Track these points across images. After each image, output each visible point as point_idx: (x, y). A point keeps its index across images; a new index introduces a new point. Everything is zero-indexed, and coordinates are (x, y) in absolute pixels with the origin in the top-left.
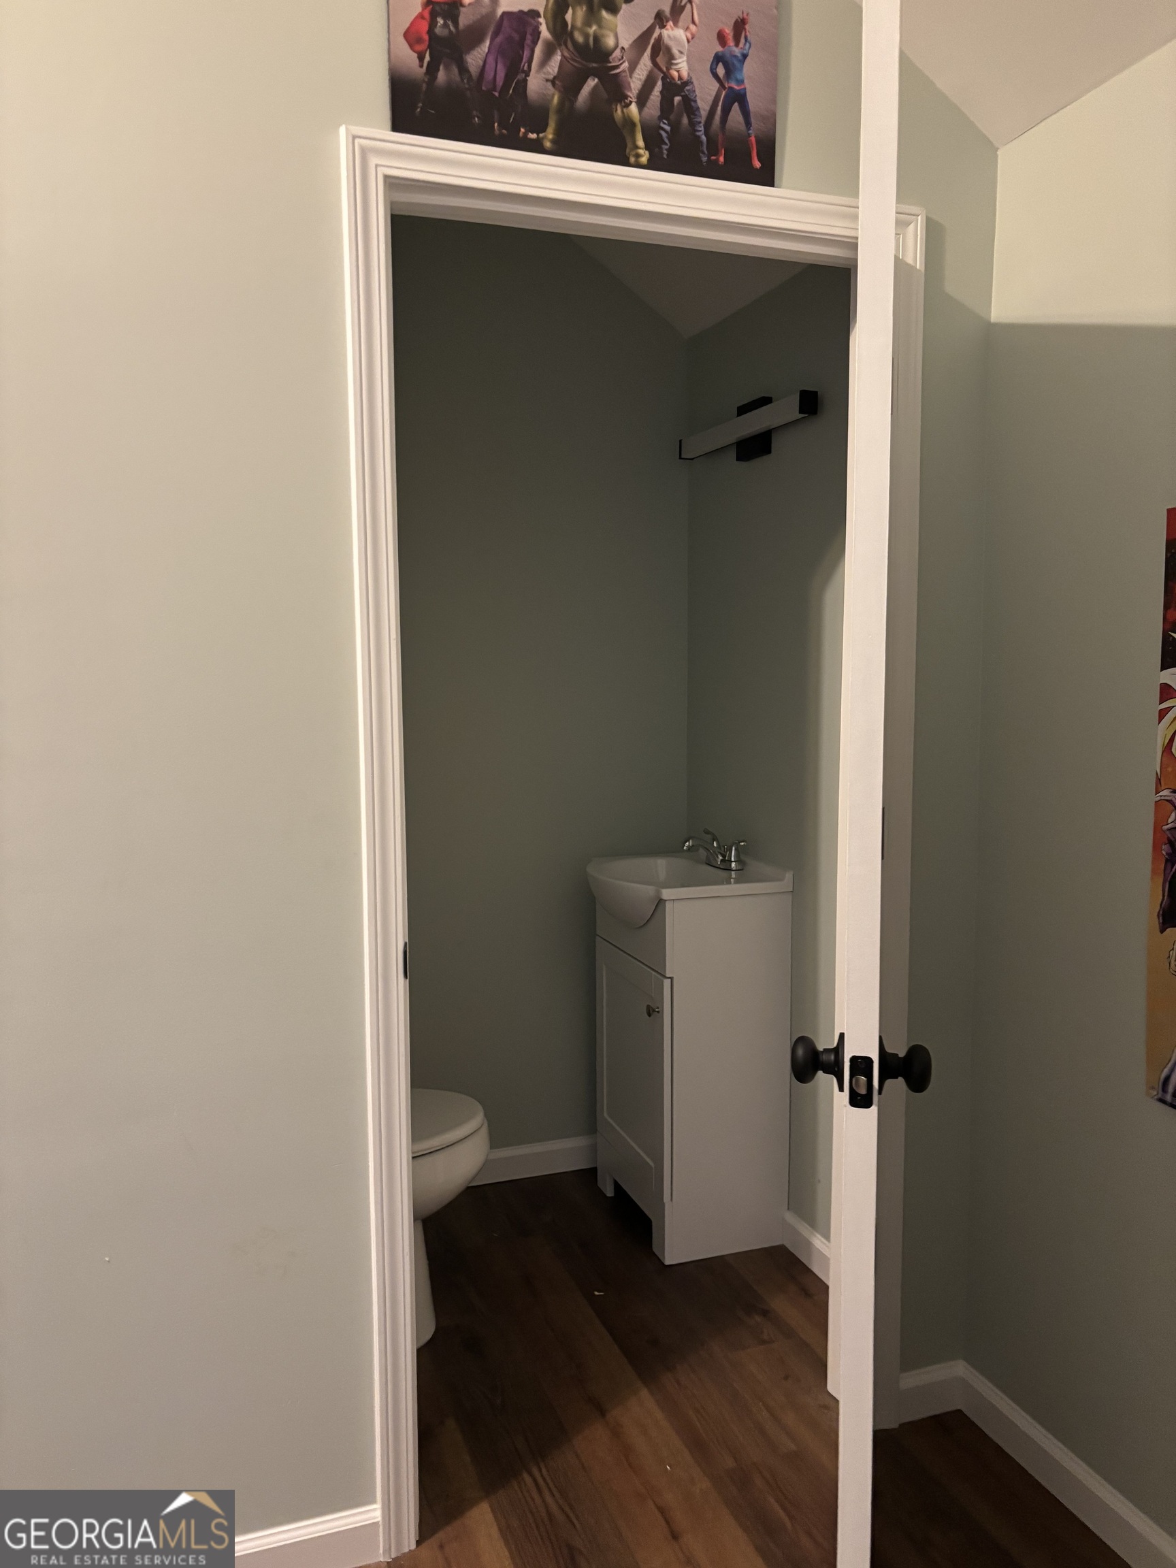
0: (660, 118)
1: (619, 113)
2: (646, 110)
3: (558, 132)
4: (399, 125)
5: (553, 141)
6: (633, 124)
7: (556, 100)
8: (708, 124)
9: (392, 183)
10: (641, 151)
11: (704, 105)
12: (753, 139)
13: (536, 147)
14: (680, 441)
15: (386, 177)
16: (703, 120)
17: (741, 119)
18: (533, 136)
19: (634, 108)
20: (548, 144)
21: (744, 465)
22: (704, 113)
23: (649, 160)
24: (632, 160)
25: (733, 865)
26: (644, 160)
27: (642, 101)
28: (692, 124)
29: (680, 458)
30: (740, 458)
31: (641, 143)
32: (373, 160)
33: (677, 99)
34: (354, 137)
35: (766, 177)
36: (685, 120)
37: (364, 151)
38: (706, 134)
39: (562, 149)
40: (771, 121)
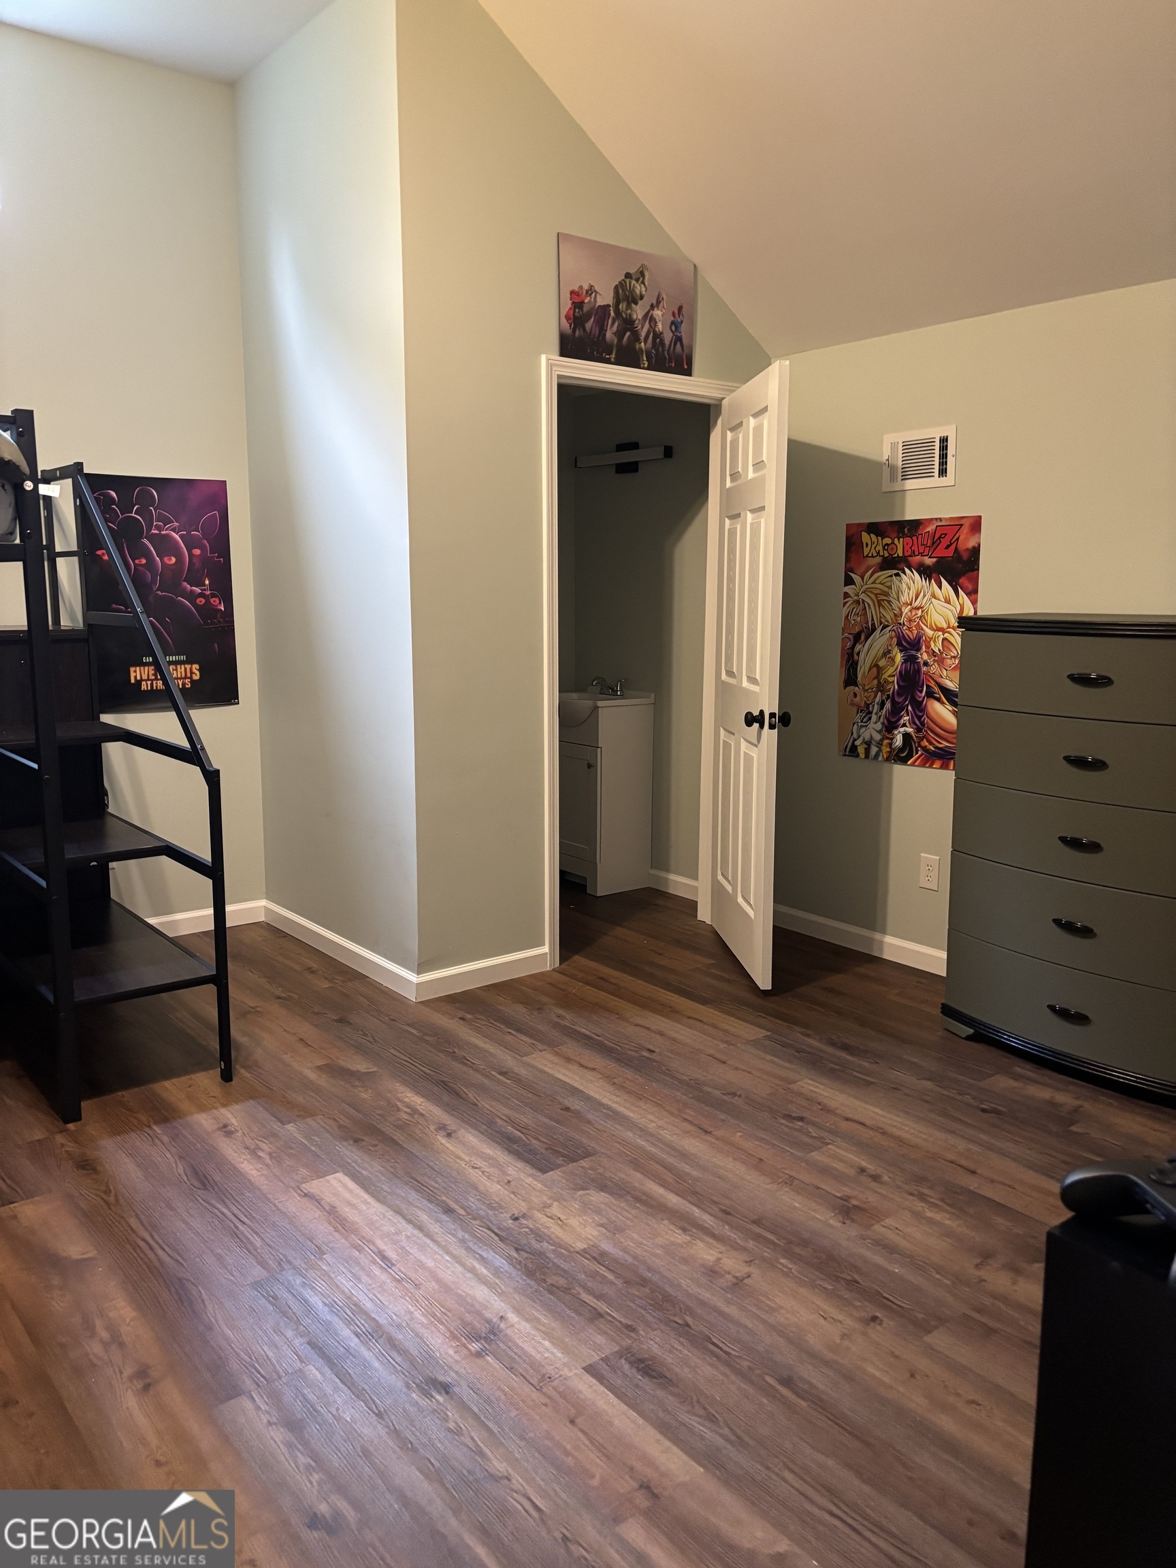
0: (652, 348)
1: (637, 346)
2: (647, 345)
3: (616, 355)
4: (563, 354)
5: (614, 358)
6: (642, 351)
7: (616, 341)
8: (668, 351)
9: (559, 377)
10: (645, 362)
11: (667, 342)
12: (684, 357)
13: (608, 362)
14: (576, 458)
15: (558, 375)
16: (667, 349)
17: (680, 348)
18: (608, 357)
19: (643, 344)
20: (613, 360)
21: (617, 475)
22: (667, 346)
23: (648, 365)
24: (642, 366)
25: (619, 693)
26: (646, 366)
27: (645, 342)
28: (663, 351)
29: (576, 466)
30: (617, 472)
31: (645, 359)
32: (554, 369)
33: (658, 340)
34: (549, 359)
35: (688, 373)
36: (661, 349)
37: (552, 365)
38: (668, 354)
39: (619, 362)
40: (691, 348)
